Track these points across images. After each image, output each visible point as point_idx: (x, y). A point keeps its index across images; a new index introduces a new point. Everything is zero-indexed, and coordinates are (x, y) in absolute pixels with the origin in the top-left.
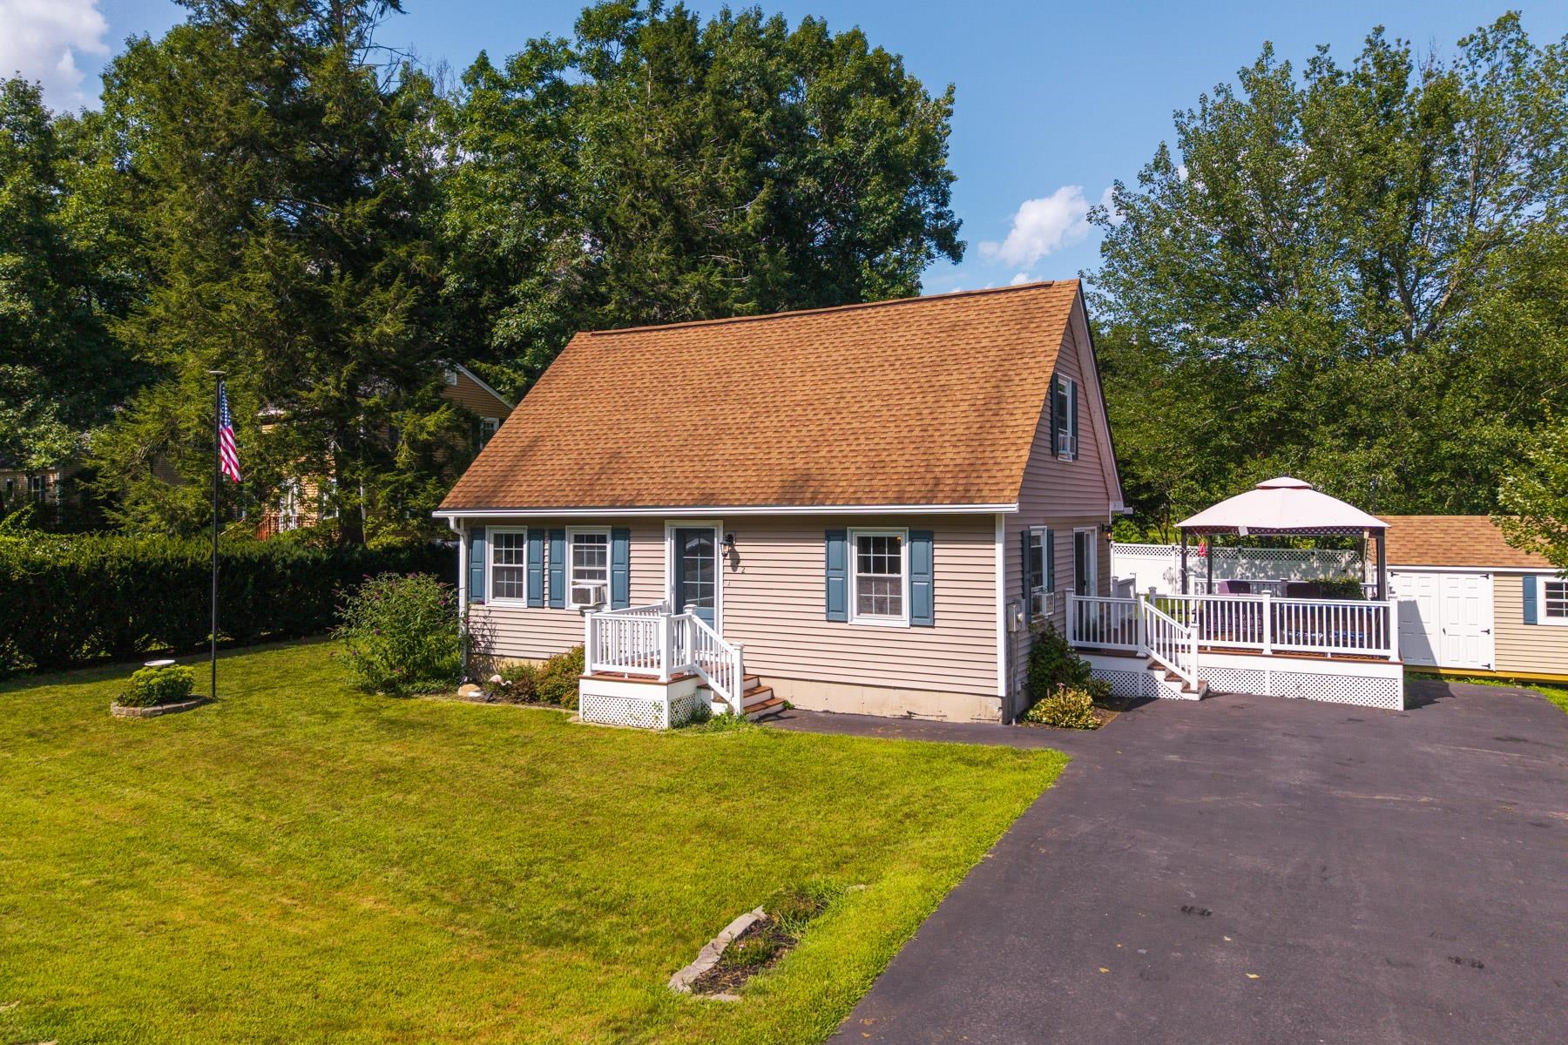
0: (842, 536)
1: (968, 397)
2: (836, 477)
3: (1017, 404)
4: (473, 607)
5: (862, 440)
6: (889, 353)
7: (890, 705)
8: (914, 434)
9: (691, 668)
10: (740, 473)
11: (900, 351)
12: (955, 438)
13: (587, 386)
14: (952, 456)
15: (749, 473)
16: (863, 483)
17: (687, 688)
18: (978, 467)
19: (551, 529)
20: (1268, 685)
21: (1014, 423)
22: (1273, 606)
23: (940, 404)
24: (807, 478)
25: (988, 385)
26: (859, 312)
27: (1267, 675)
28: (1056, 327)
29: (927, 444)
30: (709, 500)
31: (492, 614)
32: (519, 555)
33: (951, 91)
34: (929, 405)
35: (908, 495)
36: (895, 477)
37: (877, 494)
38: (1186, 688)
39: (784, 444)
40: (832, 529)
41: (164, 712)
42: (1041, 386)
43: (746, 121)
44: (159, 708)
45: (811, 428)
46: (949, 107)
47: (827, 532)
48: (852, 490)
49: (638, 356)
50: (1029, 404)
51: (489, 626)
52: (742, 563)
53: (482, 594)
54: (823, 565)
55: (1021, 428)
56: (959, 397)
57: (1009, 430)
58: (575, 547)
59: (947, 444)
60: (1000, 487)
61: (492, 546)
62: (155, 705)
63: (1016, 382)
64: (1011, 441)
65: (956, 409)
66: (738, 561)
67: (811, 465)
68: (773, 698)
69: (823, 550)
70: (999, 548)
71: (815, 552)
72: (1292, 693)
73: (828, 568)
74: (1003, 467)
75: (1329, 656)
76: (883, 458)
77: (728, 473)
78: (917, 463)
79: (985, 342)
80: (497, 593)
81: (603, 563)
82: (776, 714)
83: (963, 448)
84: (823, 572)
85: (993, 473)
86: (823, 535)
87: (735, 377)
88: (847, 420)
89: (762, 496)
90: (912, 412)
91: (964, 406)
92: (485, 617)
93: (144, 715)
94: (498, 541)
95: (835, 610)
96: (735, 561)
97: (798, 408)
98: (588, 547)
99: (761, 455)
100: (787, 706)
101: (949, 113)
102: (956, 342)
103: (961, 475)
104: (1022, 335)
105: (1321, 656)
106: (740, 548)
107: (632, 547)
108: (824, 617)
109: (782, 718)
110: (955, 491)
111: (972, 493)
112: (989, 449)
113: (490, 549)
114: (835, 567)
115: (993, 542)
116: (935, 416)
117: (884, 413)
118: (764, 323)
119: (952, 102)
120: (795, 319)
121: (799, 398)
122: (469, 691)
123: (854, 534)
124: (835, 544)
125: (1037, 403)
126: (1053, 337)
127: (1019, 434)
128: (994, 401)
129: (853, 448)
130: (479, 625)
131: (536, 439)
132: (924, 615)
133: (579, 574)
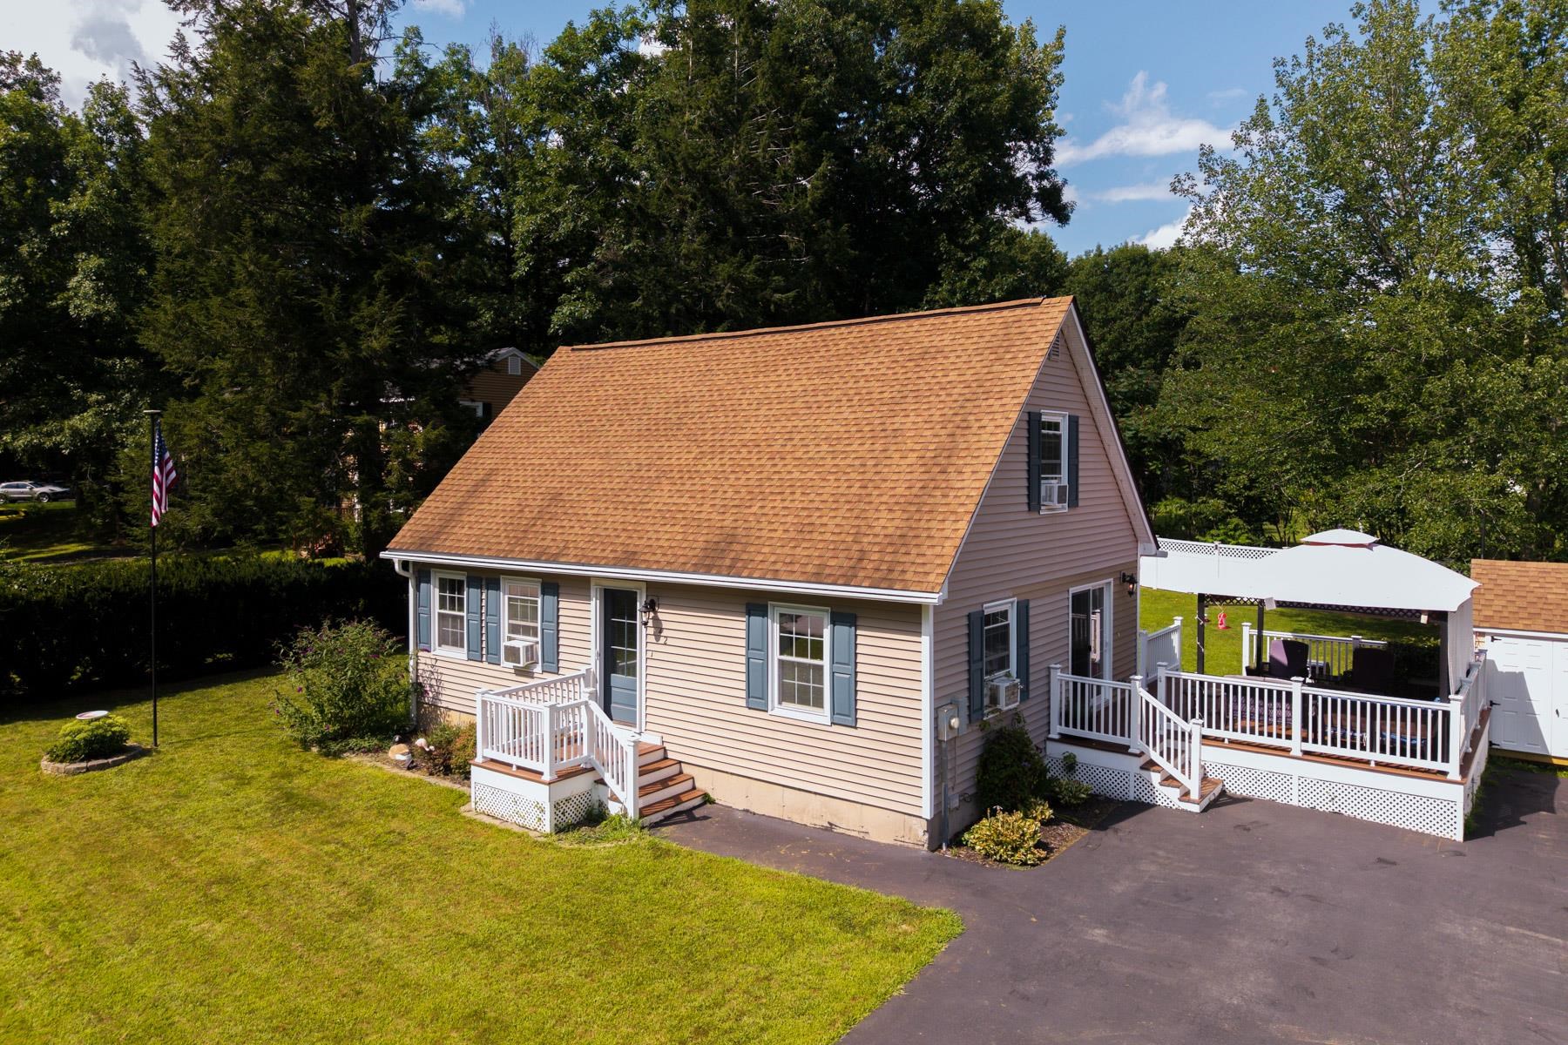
0: (763, 613)
1: (918, 447)
2: (761, 541)
3: (968, 460)
4: (420, 654)
5: (797, 496)
6: (850, 385)
7: (808, 813)
8: (853, 490)
9: (588, 760)
10: (667, 528)
11: (862, 383)
12: (894, 500)
13: (551, 412)
14: (886, 523)
15: (676, 528)
16: (787, 550)
17: (580, 784)
18: (908, 540)
19: (488, 579)
20: (1295, 792)
21: (959, 485)
22: (1305, 697)
23: (888, 454)
24: (731, 539)
25: (943, 432)
26: (833, 331)
27: (1295, 781)
28: (1033, 359)
29: (862, 506)
30: (629, 559)
31: (439, 664)
32: (461, 600)
33: (1060, 37)
34: (875, 454)
35: (827, 571)
36: (820, 545)
37: (796, 567)
38: (1186, 795)
39: (719, 494)
40: (754, 604)
41: (88, 769)
42: (999, 437)
43: (807, 87)
44: (84, 765)
45: (751, 475)
46: (1059, 53)
47: (748, 605)
48: (773, 558)
49: (608, 376)
50: (982, 460)
51: (436, 676)
52: (665, 633)
53: (429, 642)
54: (743, 643)
55: (965, 492)
56: (910, 446)
57: (952, 493)
58: (510, 599)
59: (883, 507)
60: (927, 569)
61: (437, 590)
62: (82, 761)
63: (974, 430)
64: (951, 508)
65: (902, 462)
66: (661, 630)
67: (740, 523)
68: (694, 788)
69: (743, 626)
70: (925, 642)
71: (734, 627)
72: (1325, 806)
73: (748, 648)
74: (934, 542)
75: (1373, 764)
76: (813, 519)
77: (656, 528)
78: (847, 528)
79: (953, 376)
80: (443, 641)
81: (535, 619)
82: (689, 812)
83: (898, 514)
84: (743, 651)
85: (923, 550)
86: (744, 609)
87: (693, 407)
88: (789, 468)
89: (682, 560)
90: (857, 462)
91: (913, 456)
92: (433, 666)
93: (68, 773)
94: (444, 585)
95: (756, 697)
96: (659, 630)
97: (744, 450)
98: (522, 601)
99: (693, 507)
100: (707, 800)
101: (1058, 60)
102: (922, 374)
103: (890, 549)
104: (994, 369)
105: (1362, 763)
106: (664, 614)
107: (562, 605)
108: (743, 703)
109: (693, 819)
110: (877, 570)
111: (895, 575)
112: (926, 517)
113: (436, 593)
114: (756, 647)
115: (919, 634)
116: (879, 469)
117: (828, 461)
118: (737, 341)
119: (1061, 47)
120: (768, 337)
121: (747, 437)
122: (398, 752)
123: (775, 611)
124: (756, 620)
125: (989, 460)
126: (1027, 373)
127: (962, 500)
128: (945, 454)
129: (786, 504)
130: (427, 674)
131: (492, 473)
132: (846, 714)
133: (514, 629)
